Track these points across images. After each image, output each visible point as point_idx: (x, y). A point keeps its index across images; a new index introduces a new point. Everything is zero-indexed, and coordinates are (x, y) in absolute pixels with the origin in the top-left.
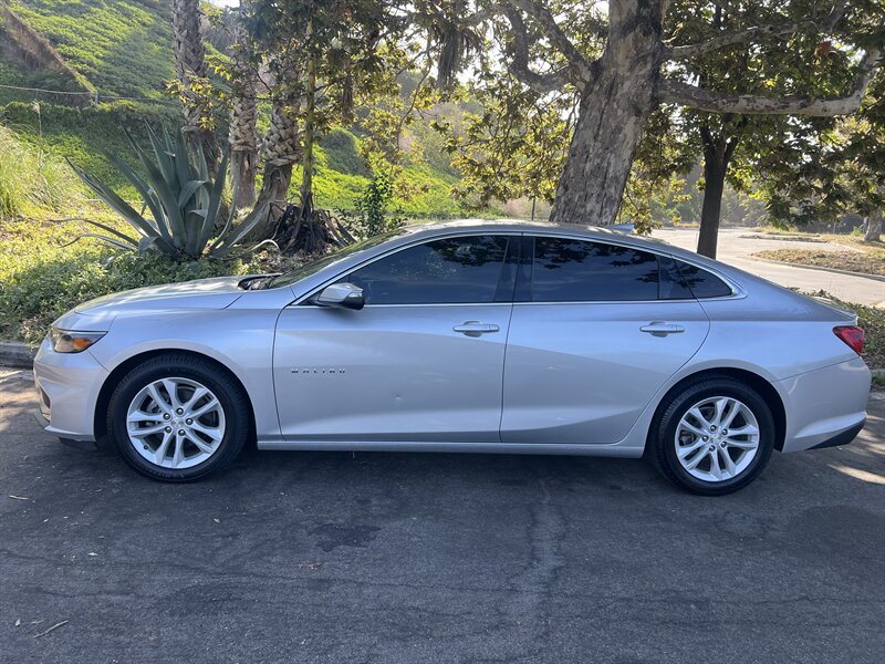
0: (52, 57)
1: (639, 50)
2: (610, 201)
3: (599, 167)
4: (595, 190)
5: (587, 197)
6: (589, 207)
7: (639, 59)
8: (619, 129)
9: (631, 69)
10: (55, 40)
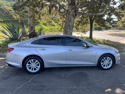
0: (10, 13)
1: (72, 8)
2: (71, 29)
3: (69, 24)
4: (69, 28)
5: (67, 29)
6: (68, 30)
7: (72, 9)
8: (71, 19)
9: (72, 10)
10: (10, 11)
